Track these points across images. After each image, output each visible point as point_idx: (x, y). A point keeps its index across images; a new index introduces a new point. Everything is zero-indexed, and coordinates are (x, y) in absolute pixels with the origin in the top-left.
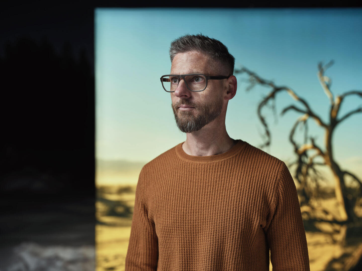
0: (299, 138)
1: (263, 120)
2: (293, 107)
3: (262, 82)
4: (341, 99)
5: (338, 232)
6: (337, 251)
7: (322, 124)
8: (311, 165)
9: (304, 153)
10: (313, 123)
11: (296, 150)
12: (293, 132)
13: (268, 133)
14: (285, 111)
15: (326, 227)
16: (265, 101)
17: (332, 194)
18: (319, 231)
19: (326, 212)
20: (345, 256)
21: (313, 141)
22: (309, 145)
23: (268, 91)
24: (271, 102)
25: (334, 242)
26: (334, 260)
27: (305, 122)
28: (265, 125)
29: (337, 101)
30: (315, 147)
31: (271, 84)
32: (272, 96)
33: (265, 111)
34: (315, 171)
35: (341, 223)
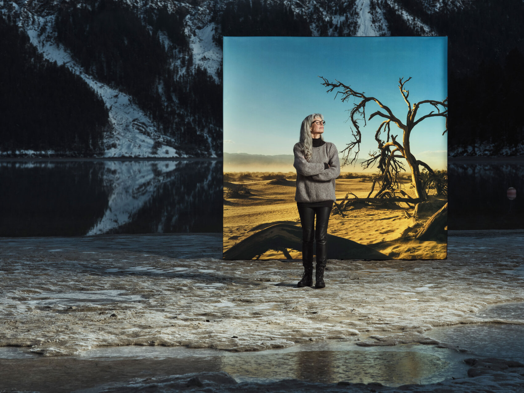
0: (383, 137)
1: (355, 123)
2: (379, 113)
3: (355, 94)
4: (417, 106)
5: (413, 208)
6: (411, 223)
7: (401, 126)
8: (392, 157)
9: (387, 148)
10: (393, 125)
11: (381, 146)
12: (379, 131)
13: (359, 133)
14: (372, 116)
15: (404, 205)
16: (359, 107)
17: (409, 179)
18: (399, 208)
19: (403, 193)
20: (417, 226)
21: (394, 139)
22: (391, 142)
23: (359, 101)
24: (361, 110)
25: (410, 216)
26: (409, 229)
27: (388, 123)
28: (357, 127)
29: (413, 108)
30: (395, 143)
31: (362, 95)
32: (363, 104)
33: (357, 116)
34: (395, 161)
35: (414, 201)
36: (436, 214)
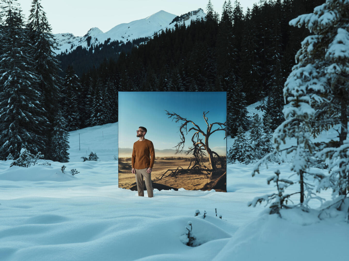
0: (195, 140)
1: (182, 133)
2: (193, 128)
3: (182, 119)
4: (212, 125)
5: (210, 174)
6: (209, 181)
7: (204, 135)
8: (200, 149)
9: (198, 145)
10: (201, 134)
11: (194, 144)
12: (193, 137)
13: (184, 138)
14: (190, 130)
15: (205, 172)
16: (184, 125)
17: (208, 160)
18: (203, 174)
19: (205, 167)
20: (211, 182)
21: (201, 141)
22: (199, 142)
23: (184, 122)
24: (185, 126)
25: (208, 178)
26: (207, 184)
27: (198, 133)
28: (183, 135)
29: (210, 126)
30: (201, 143)
31: (185, 120)
32: (186, 124)
33: (183, 130)
34: (201, 152)
35: (210, 171)
36: (221, 176)
